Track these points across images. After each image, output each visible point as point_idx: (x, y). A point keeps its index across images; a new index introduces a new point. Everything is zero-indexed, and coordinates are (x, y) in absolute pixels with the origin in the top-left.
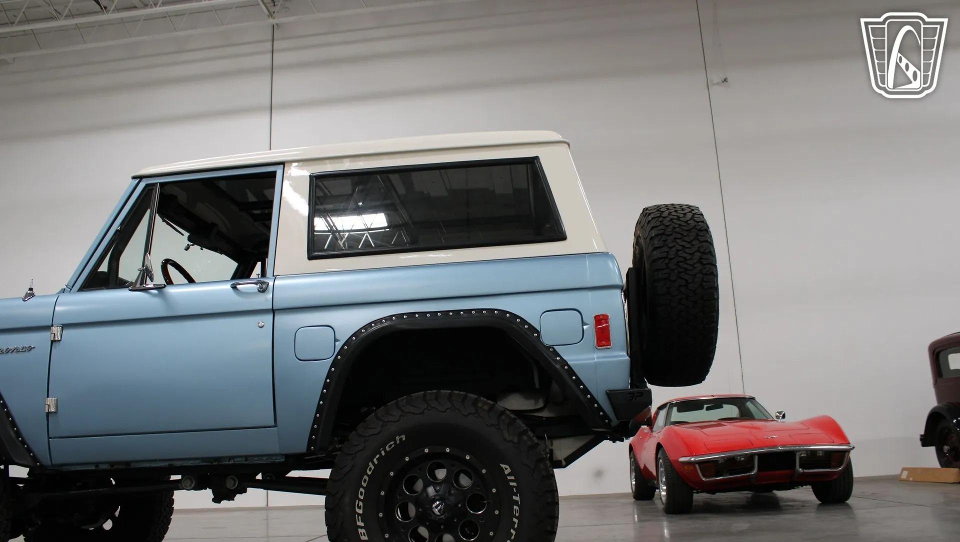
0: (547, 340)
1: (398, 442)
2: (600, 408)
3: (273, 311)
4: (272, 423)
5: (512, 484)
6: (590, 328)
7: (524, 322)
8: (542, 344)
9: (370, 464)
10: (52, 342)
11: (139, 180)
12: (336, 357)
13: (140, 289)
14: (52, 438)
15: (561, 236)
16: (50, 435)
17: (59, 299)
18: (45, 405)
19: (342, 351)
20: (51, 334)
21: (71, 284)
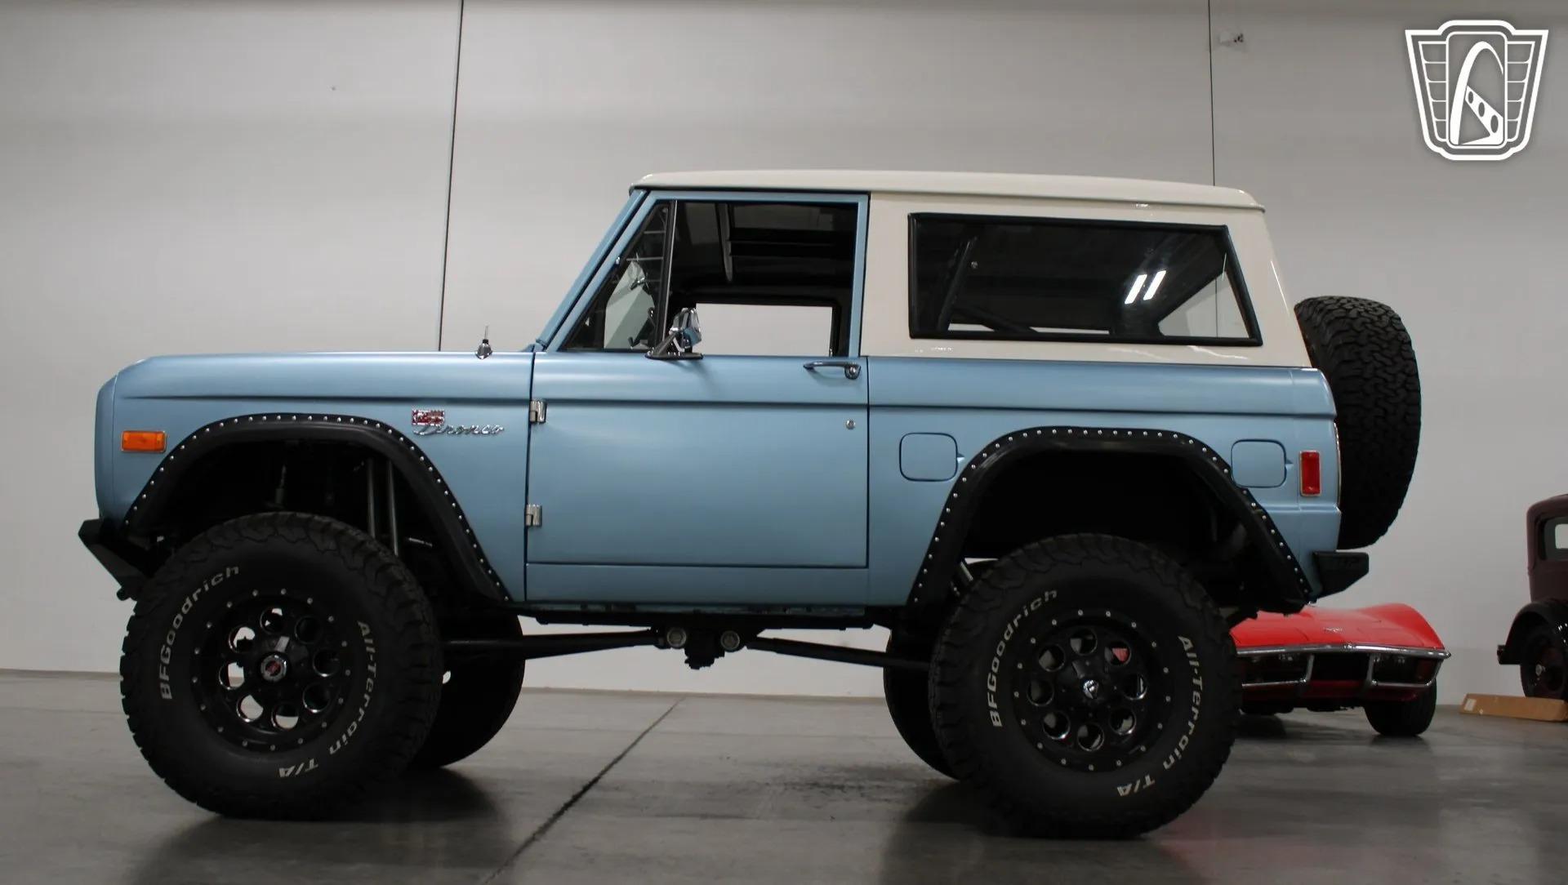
0: (1240, 478)
1: (1047, 599)
2: (1301, 574)
3: (868, 407)
4: (864, 564)
5: (1192, 663)
6: (1294, 468)
7: (1211, 452)
8: (1234, 483)
9: (1009, 627)
10: (530, 424)
11: (645, 192)
12: (960, 479)
13: (665, 356)
14: (530, 563)
15: (1254, 339)
16: (529, 559)
17: (536, 361)
18: (525, 515)
19: (967, 471)
20: (530, 412)
21: (546, 339)
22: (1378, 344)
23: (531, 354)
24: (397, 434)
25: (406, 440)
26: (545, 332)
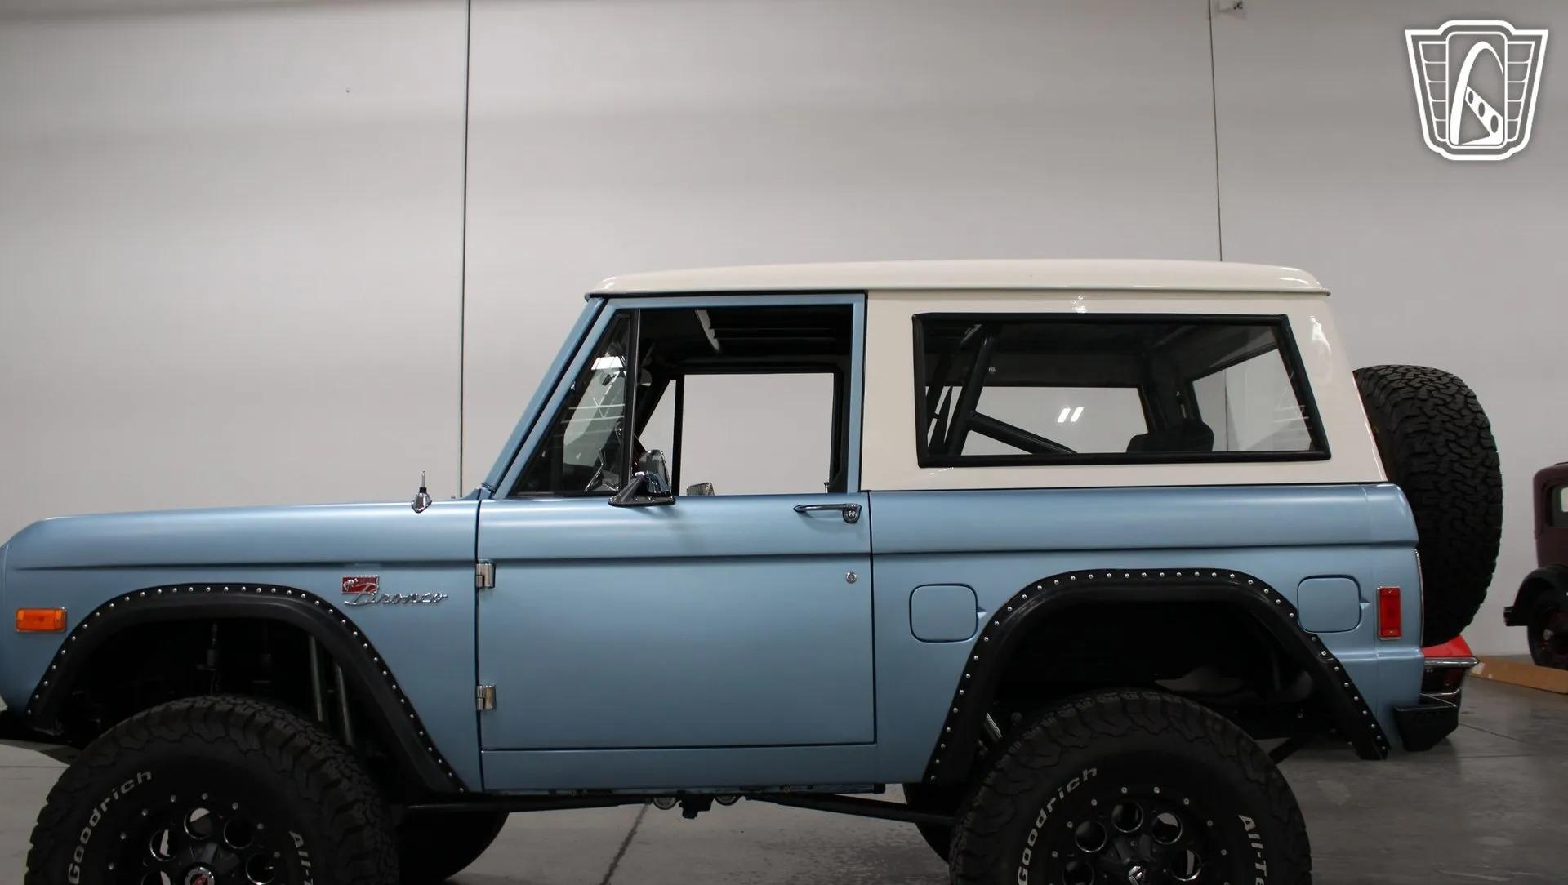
0: (1307, 623)
1: (1085, 779)
2: (1379, 730)
3: (871, 556)
4: (872, 740)
5: (1255, 845)
6: (1370, 608)
7: (1274, 594)
8: (1300, 629)
9: (1043, 813)
10: (477, 589)
11: (603, 300)
12: (981, 639)
13: (630, 503)
14: (485, 750)
15: (1319, 450)
16: (484, 745)
17: (482, 510)
18: (476, 698)
19: (989, 629)
20: (476, 575)
21: (494, 484)
22: (1453, 433)
23: (477, 502)
24: (325, 605)
25: (336, 611)
26: (491, 474)
